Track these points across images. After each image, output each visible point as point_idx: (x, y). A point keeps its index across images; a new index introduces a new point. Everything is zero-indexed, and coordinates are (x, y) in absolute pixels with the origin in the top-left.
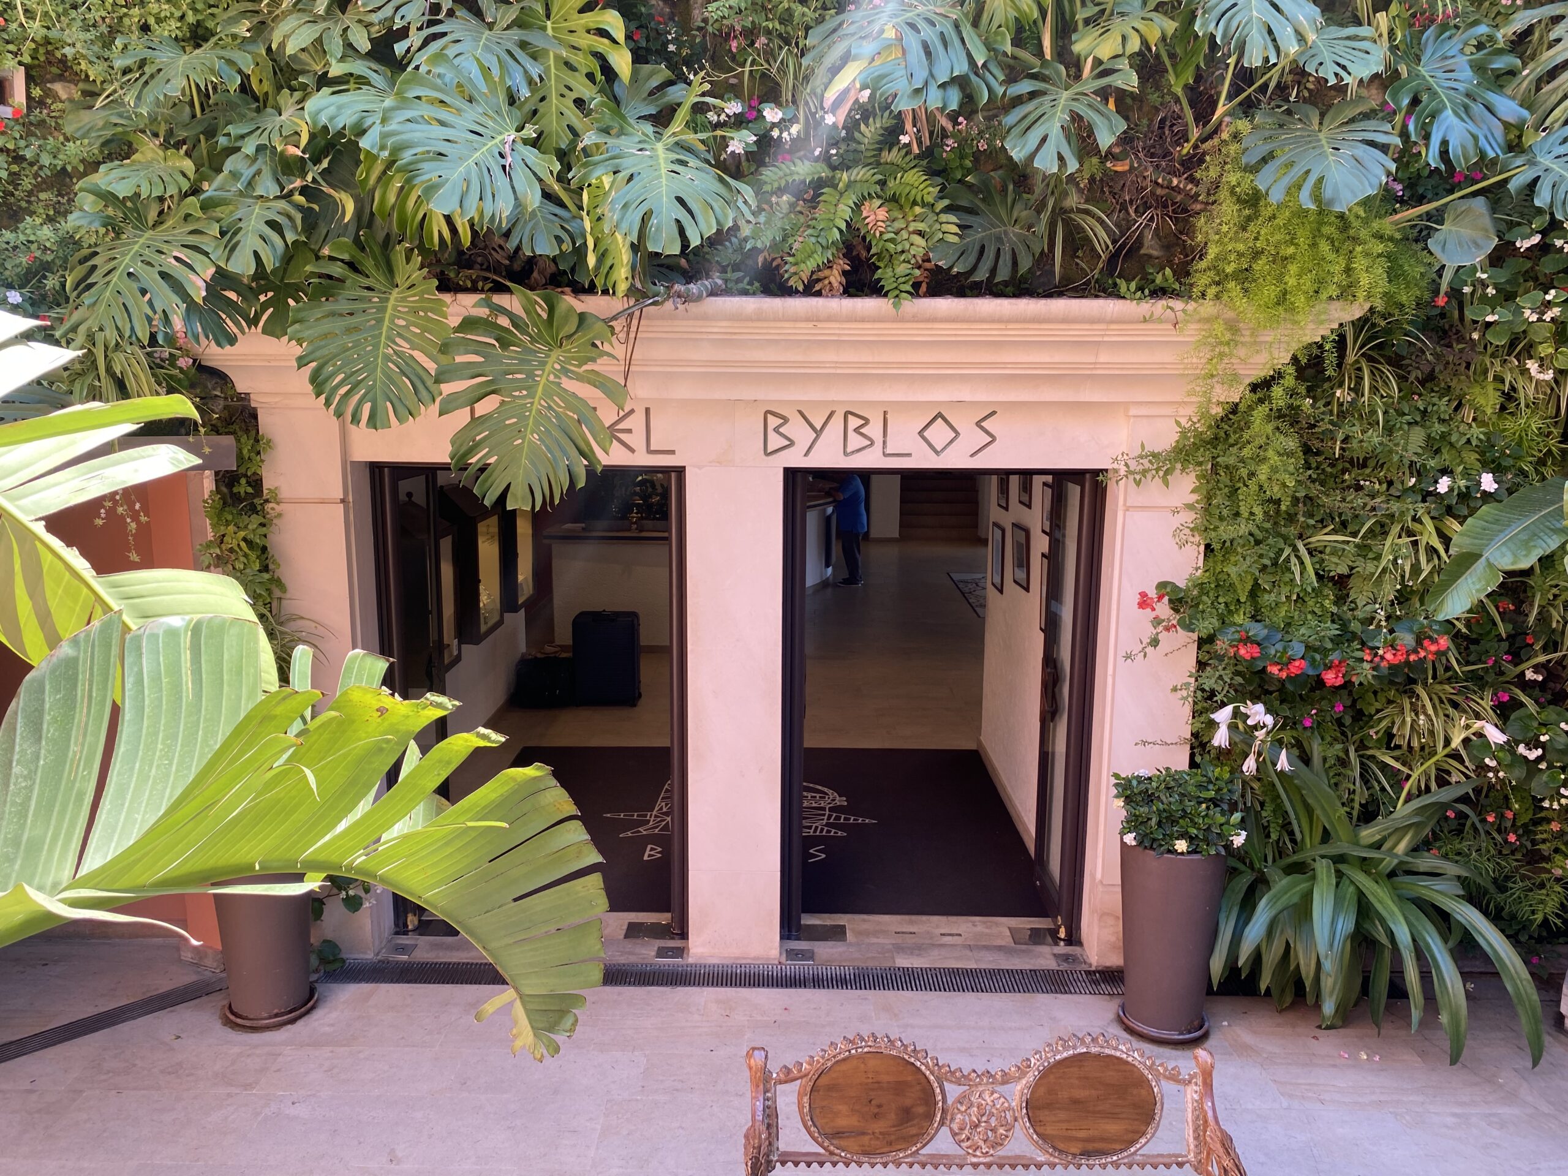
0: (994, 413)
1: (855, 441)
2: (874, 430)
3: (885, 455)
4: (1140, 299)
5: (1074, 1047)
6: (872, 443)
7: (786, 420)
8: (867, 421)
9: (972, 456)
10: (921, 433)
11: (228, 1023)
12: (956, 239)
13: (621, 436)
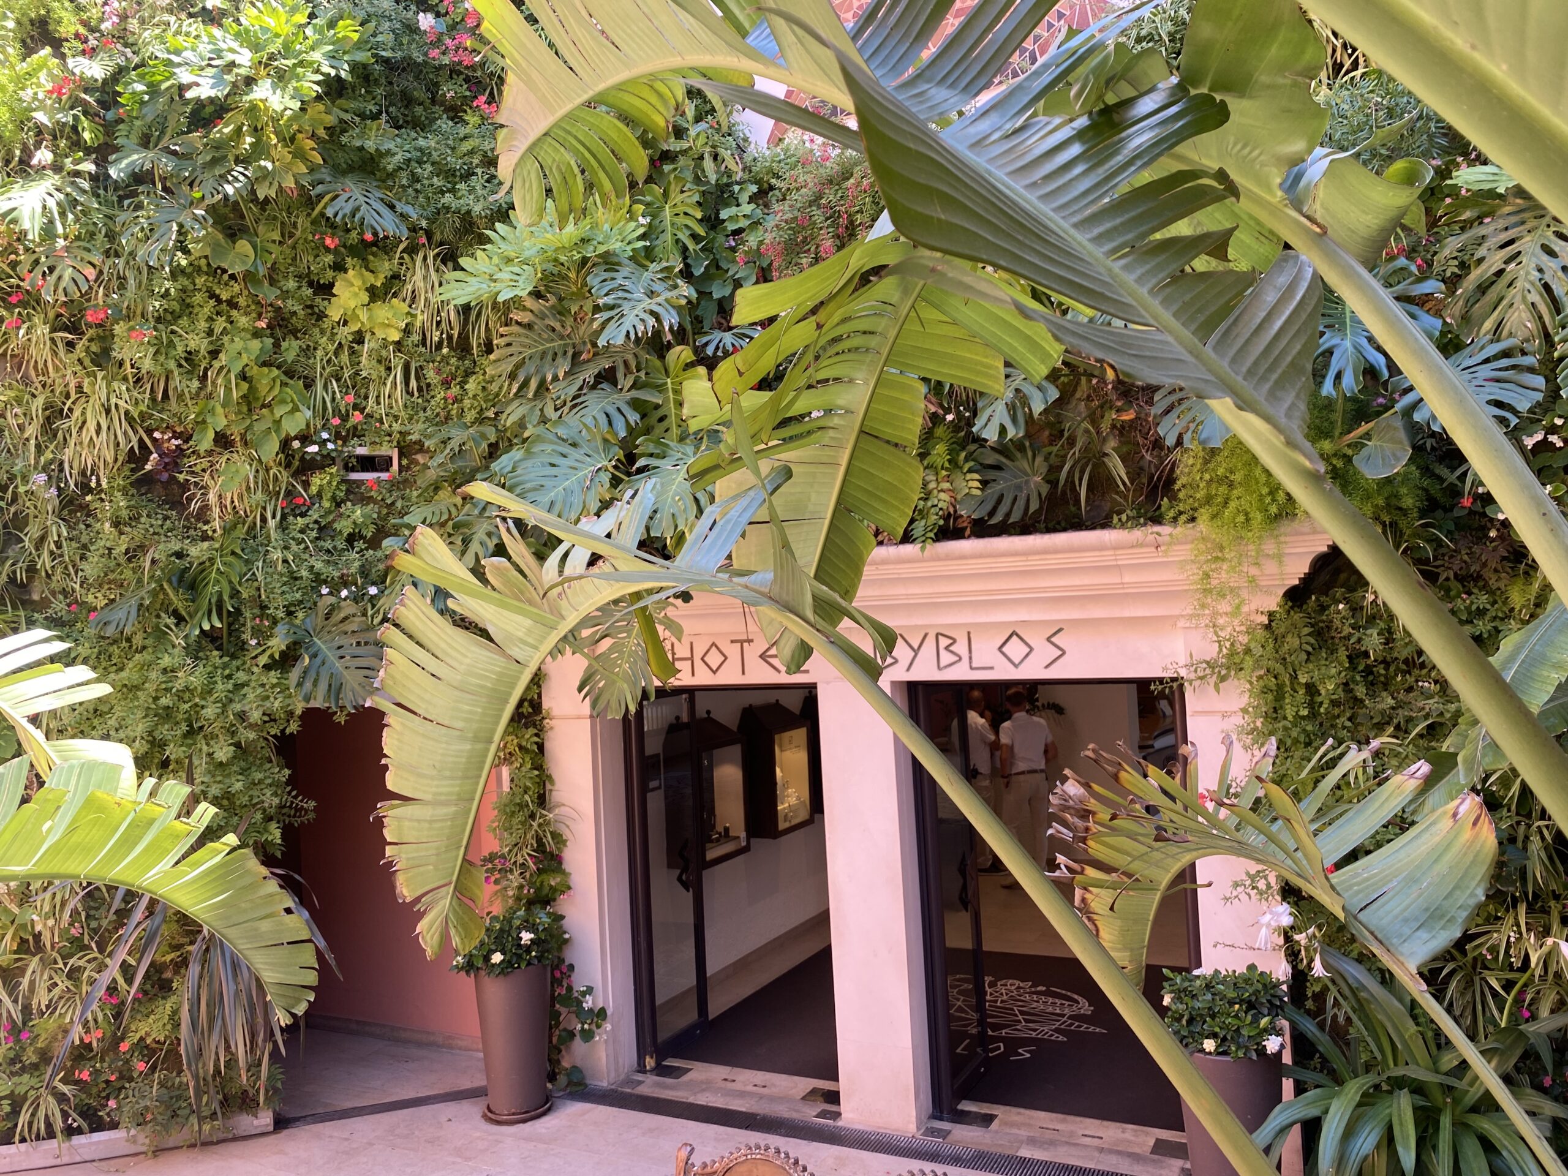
0: (1061, 630)
1: (946, 658)
2: (961, 648)
3: (972, 668)
4: (1131, 528)
6: (960, 659)
9: (1047, 667)
10: (1000, 648)
11: (484, 1116)
12: (978, 492)
13: (771, 660)
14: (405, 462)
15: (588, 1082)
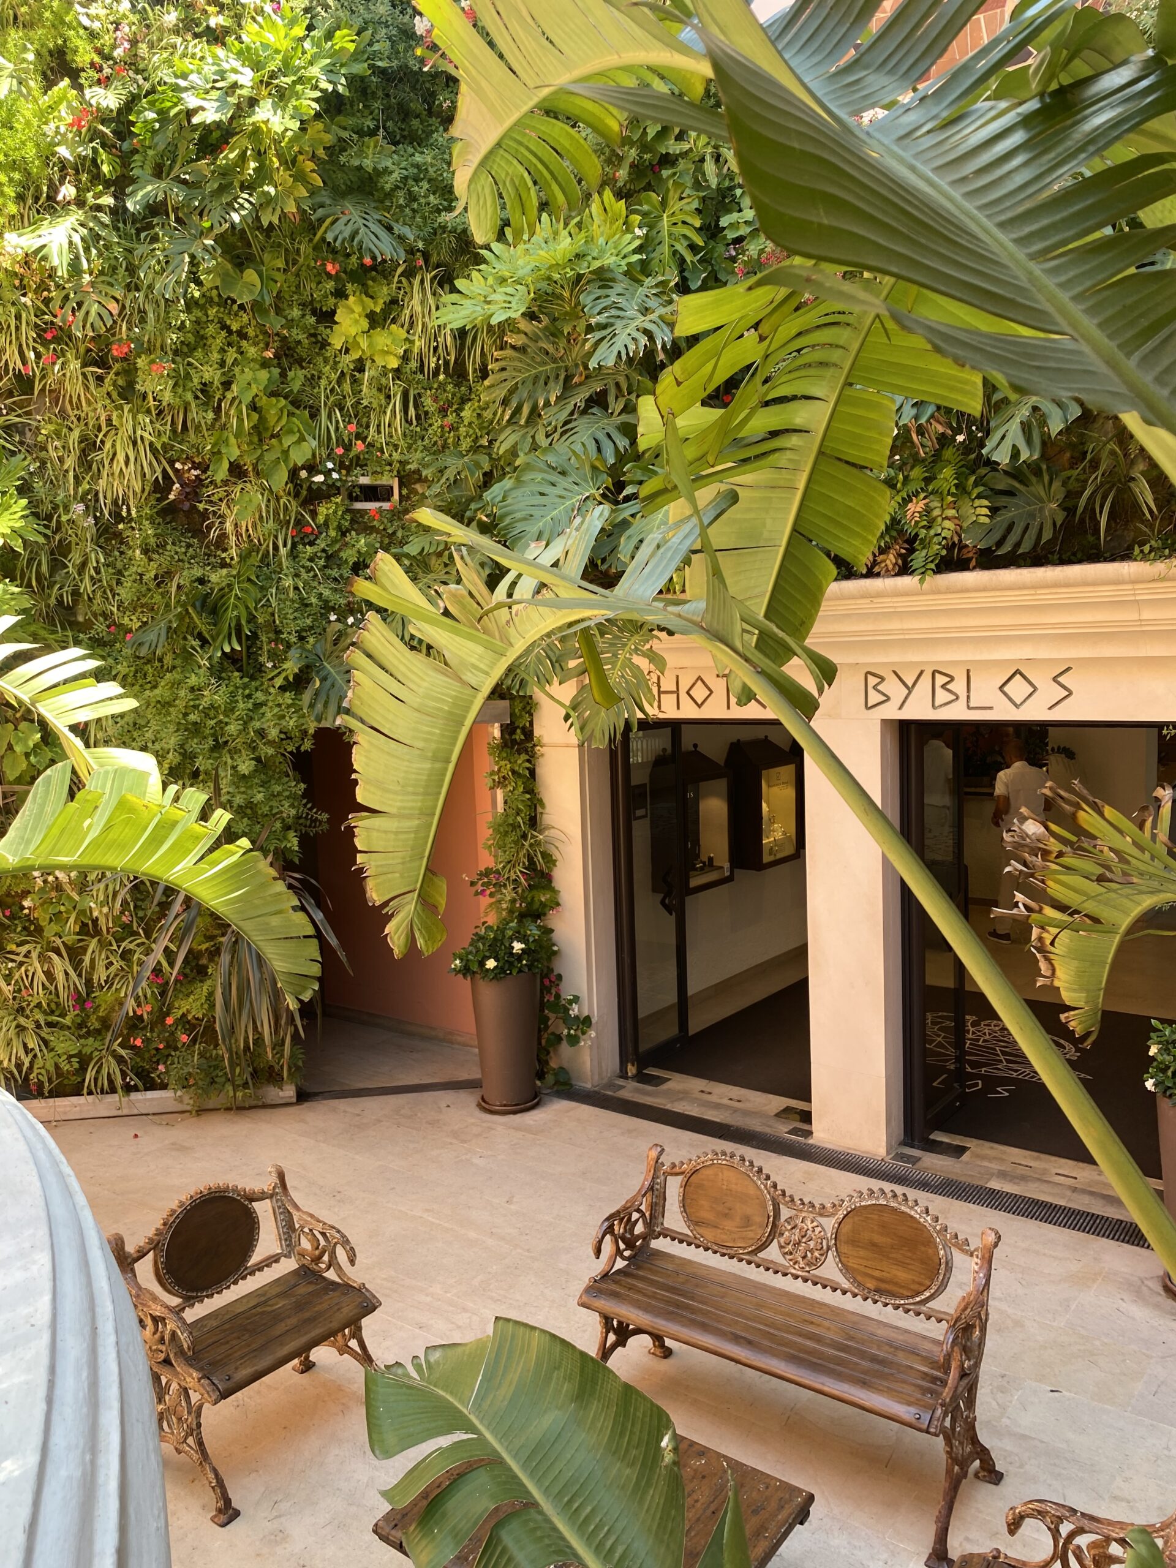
0: (1068, 669)
1: (942, 696)
2: (959, 686)
3: (969, 708)
4: (1154, 560)
5: (877, 1198)
6: (957, 698)
7: (882, 679)
8: (952, 679)
9: (1050, 708)
10: (1001, 688)
11: (479, 1105)
12: (986, 520)
14: (405, 492)
15: (574, 1083)
